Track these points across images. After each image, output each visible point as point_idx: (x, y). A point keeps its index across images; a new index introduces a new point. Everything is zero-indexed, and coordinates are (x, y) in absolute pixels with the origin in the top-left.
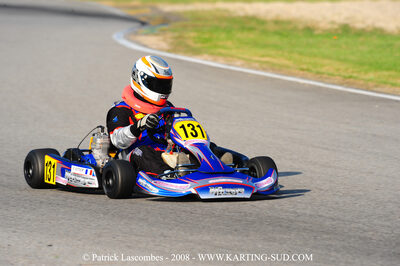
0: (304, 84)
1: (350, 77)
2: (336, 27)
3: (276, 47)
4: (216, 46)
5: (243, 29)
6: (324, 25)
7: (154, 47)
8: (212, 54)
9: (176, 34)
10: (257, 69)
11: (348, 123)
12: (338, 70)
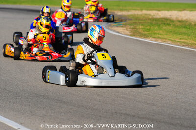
7: (123, 33)
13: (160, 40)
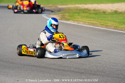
0: (102, 29)
1: (117, 27)
2: (113, 11)
3: (93, 18)
4: (74, 18)
5: (83, 12)
6: (109, 11)
8: (73, 20)
9: (62, 14)
10: (87, 25)
11: (115, 41)
12: (113, 24)
13: (76, 22)
